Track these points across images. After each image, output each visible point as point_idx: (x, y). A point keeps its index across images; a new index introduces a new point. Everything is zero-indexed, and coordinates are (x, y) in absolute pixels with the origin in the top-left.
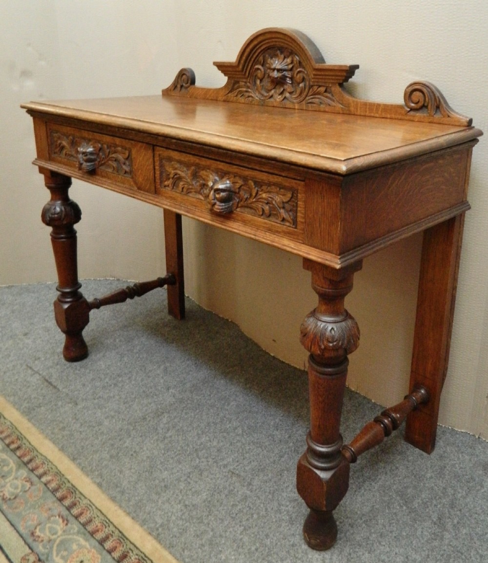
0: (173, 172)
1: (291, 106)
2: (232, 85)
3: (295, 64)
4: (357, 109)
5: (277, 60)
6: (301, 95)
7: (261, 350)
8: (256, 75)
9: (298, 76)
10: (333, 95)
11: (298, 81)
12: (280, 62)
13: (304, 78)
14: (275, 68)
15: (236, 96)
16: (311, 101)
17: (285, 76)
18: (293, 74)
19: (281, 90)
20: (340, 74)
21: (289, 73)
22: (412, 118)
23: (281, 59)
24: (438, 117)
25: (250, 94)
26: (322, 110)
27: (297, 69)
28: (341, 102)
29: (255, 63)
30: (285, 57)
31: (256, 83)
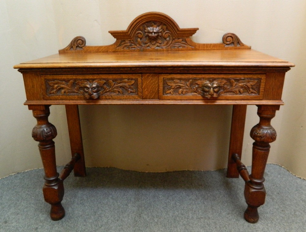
0: (174, 85)
1: (161, 50)
2: (120, 43)
3: (163, 29)
4: (200, 47)
5: (152, 28)
6: (167, 44)
7: (140, 172)
8: (137, 36)
9: (166, 35)
10: (186, 42)
11: (166, 37)
12: (155, 28)
13: (169, 35)
14: (153, 32)
15: (123, 48)
16: (173, 46)
17: (158, 35)
18: (162, 34)
19: (155, 42)
20: (193, 32)
21: (160, 34)
22: (227, 48)
23: (155, 27)
24: (238, 46)
25: (133, 46)
26: (180, 49)
27: (164, 31)
28: (191, 45)
29: (137, 30)
30: (157, 26)
31: (137, 41)
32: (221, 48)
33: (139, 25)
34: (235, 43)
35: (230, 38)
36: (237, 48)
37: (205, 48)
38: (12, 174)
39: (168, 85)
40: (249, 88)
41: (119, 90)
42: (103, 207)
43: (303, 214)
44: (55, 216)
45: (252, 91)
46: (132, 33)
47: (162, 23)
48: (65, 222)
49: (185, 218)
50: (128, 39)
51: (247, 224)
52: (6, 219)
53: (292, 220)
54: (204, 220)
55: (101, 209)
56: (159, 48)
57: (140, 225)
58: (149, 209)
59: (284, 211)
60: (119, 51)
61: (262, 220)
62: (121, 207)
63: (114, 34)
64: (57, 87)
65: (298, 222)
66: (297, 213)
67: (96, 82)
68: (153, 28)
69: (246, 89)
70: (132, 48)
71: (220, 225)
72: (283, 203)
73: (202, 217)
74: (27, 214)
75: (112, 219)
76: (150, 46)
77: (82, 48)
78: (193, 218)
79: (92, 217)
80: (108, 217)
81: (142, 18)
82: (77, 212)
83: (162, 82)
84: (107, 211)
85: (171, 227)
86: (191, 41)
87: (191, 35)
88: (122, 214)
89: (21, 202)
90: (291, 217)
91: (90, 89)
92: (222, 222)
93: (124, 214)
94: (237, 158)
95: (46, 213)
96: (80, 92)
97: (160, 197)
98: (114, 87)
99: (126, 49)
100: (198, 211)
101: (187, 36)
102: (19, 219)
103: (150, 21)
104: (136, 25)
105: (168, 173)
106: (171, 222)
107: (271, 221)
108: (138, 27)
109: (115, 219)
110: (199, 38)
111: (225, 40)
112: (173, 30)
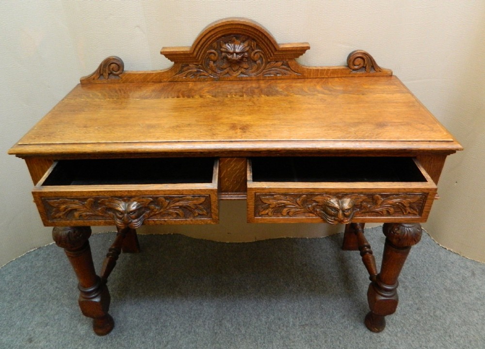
1: (248, 79)
2: (180, 68)
3: (251, 47)
4: (310, 74)
5: (233, 45)
6: (257, 69)
7: (217, 243)
8: (209, 58)
9: (256, 56)
10: (289, 67)
11: (256, 59)
12: (237, 46)
13: (261, 56)
14: (234, 52)
15: (186, 76)
16: (268, 73)
17: (243, 57)
18: (249, 54)
19: (237, 67)
20: (300, 53)
21: (246, 54)
22: (354, 75)
23: (238, 44)
24: (372, 72)
25: (203, 74)
26: (279, 78)
27: (253, 50)
28: (296, 71)
29: (208, 48)
30: (241, 42)
31: (208, 65)
32: (344, 76)
33: (211, 41)
34: (367, 67)
35: (359, 59)
36: (370, 75)
37: (319, 76)
42: (167, 309)
43: (446, 314)
44: (100, 331)
46: (199, 54)
47: (249, 36)
48: (115, 337)
49: (283, 326)
50: (193, 62)
51: (368, 333)
52: (31, 335)
53: (430, 325)
54: (310, 329)
55: (165, 313)
56: (245, 76)
57: (222, 340)
58: (233, 311)
59: (420, 309)
60: (179, 80)
61: (389, 326)
62: (193, 308)
63: (169, 55)
65: (439, 329)
66: (438, 313)
68: (234, 46)
70: (200, 76)
71: (332, 336)
72: (419, 295)
73: (307, 323)
74: (60, 324)
75: (182, 330)
76: (230, 73)
77: (119, 77)
78: (294, 325)
79: (154, 328)
80: (176, 327)
81: (216, 30)
82: (131, 319)
84: (174, 316)
85: (264, 343)
86: (297, 65)
87: (298, 57)
88: (195, 321)
89: (49, 302)
90: (430, 320)
92: (335, 332)
93: (198, 320)
94: (358, 229)
95: (87, 322)
97: (247, 289)
99: (191, 77)
100: (302, 314)
101: (290, 57)
102: (49, 334)
103: (230, 34)
104: (205, 41)
105: (258, 243)
106: (263, 333)
107: (402, 328)
108: (209, 43)
109: (185, 330)
110: (311, 60)
111: (351, 63)
112: (268, 48)
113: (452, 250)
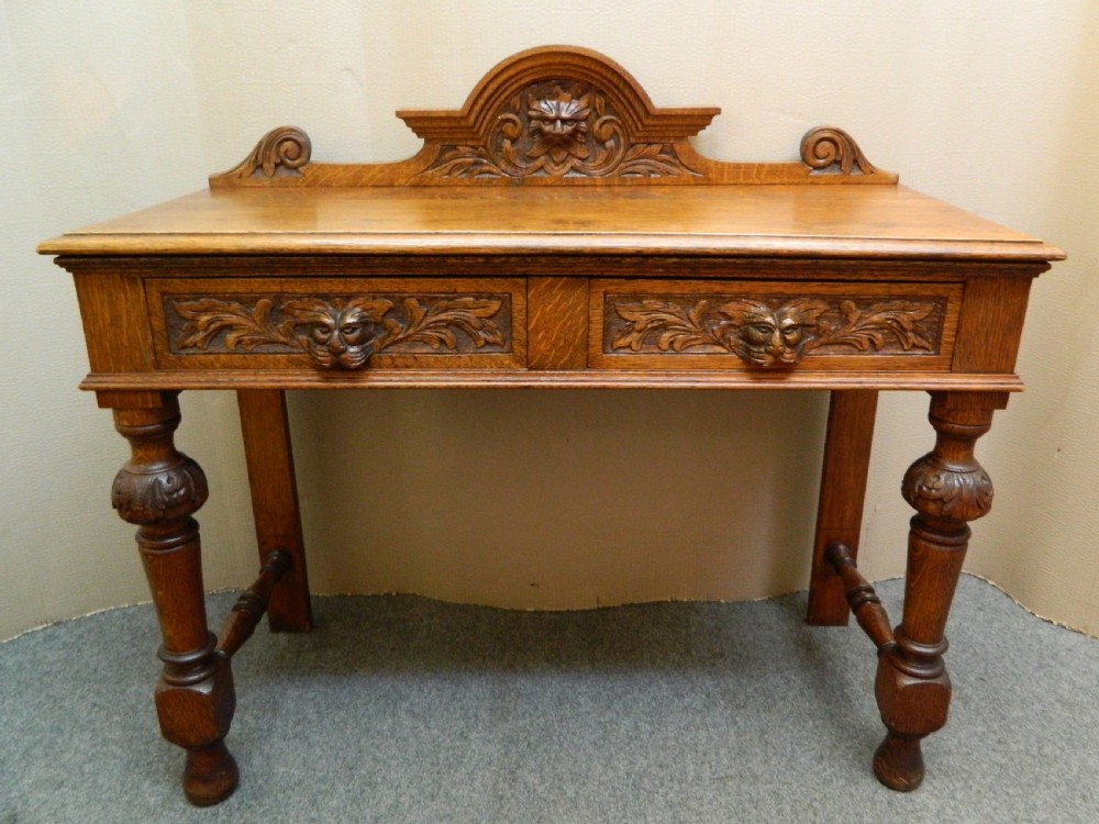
0: (644, 318)
1: (587, 182)
2: (436, 154)
3: (595, 109)
4: (722, 175)
5: (554, 102)
6: (607, 161)
7: (505, 611)
8: (502, 132)
9: (604, 127)
10: (676, 157)
11: (604, 137)
12: (564, 105)
13: (615, 132)
14: (558, 118)
15: (448, 174)
16: (630, 169)
17: (576, 131)
18: (590, 126)
19: (563, 154)
20: (700, 122)
21: (583, 125)
22: (816, 181)
23: (566, 101)
24: (856, 173)
25: (486, 168)
26: (653, 182)
27: (598, 117)
28: (692, 167)
29: (501, 110)
30: (573, 98)
31: (499, 148)
32: (796, 180)
33: (507, 93)
34: (844, 161)
35: (827, 144)
36: (851, 180)
37: (741, 180)
38: (35, 629)
39: (620, 317)
40: (905, 330)
41: (443, 336)
42: (378, 748)
43: (1068, 752)
44: (202, 790)
45: (916, 342)
46: (480, 120)
47: (590, 85)
48: (238, 809)
49: (672, 780)
50: (466, 140)
51: (884, 794)
52: (15, 809)
53: (1031, 776)
54: (739, 787)
55: (371, 757)
56: (578, 175)
57: (517, 812)
58: (545, 751)
59: (1005, 743)
60: (433, 183)
61: (934, 778)
62: (445, 745)
63: (418, 122)
64: (210, 323)
65: (1055, 783)
66: (1047, 750)
67: (356, 306)
68: (558, 104)
69: (895, 334)
70: (481, 173)
71: (795, 801)
72: (999, 713)
73: (731, 772)
74: (95, 782)
75: (414, 792)
76: (548, 168)
77: (299, 172)
78: (698, 777)
79: (341, 788)
80: (398, 786)
81: (521, 67)
82: (282, 770)
83: (602, 308)
84: (393, 763)
85: (624, 817)
86: (692, 152)
87: (694, 133)
88: (449, 773)
89: (71, 735)
90: (1030, 765)
91: (336, 333)
92: (802, 792)
93: (456, 771)
94: (842, 559)
95: (167, 777)
96: (295, 343)
97: (580, 705)
98: (423, 325)
99: (459, 175)
100: (717, 754)
101: (678, 134)
102: (63, 805)
103: (548, 79)
104: (495, 91)
105: (604, 612)
106: (622, 797)
107: (966, 781)
108: (502, 97)
109: (422, 792)
110: (718, 144)
111: (810, 151)
112: (631, 111)
113: (1064, 624)
